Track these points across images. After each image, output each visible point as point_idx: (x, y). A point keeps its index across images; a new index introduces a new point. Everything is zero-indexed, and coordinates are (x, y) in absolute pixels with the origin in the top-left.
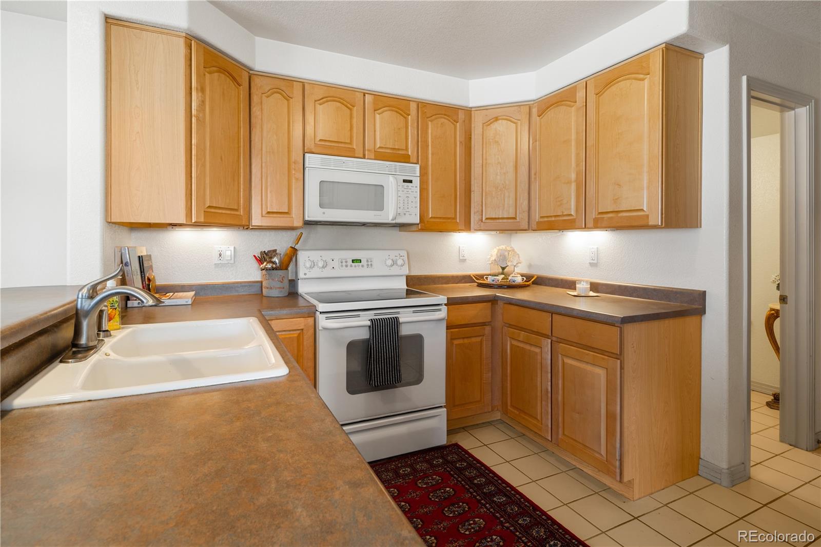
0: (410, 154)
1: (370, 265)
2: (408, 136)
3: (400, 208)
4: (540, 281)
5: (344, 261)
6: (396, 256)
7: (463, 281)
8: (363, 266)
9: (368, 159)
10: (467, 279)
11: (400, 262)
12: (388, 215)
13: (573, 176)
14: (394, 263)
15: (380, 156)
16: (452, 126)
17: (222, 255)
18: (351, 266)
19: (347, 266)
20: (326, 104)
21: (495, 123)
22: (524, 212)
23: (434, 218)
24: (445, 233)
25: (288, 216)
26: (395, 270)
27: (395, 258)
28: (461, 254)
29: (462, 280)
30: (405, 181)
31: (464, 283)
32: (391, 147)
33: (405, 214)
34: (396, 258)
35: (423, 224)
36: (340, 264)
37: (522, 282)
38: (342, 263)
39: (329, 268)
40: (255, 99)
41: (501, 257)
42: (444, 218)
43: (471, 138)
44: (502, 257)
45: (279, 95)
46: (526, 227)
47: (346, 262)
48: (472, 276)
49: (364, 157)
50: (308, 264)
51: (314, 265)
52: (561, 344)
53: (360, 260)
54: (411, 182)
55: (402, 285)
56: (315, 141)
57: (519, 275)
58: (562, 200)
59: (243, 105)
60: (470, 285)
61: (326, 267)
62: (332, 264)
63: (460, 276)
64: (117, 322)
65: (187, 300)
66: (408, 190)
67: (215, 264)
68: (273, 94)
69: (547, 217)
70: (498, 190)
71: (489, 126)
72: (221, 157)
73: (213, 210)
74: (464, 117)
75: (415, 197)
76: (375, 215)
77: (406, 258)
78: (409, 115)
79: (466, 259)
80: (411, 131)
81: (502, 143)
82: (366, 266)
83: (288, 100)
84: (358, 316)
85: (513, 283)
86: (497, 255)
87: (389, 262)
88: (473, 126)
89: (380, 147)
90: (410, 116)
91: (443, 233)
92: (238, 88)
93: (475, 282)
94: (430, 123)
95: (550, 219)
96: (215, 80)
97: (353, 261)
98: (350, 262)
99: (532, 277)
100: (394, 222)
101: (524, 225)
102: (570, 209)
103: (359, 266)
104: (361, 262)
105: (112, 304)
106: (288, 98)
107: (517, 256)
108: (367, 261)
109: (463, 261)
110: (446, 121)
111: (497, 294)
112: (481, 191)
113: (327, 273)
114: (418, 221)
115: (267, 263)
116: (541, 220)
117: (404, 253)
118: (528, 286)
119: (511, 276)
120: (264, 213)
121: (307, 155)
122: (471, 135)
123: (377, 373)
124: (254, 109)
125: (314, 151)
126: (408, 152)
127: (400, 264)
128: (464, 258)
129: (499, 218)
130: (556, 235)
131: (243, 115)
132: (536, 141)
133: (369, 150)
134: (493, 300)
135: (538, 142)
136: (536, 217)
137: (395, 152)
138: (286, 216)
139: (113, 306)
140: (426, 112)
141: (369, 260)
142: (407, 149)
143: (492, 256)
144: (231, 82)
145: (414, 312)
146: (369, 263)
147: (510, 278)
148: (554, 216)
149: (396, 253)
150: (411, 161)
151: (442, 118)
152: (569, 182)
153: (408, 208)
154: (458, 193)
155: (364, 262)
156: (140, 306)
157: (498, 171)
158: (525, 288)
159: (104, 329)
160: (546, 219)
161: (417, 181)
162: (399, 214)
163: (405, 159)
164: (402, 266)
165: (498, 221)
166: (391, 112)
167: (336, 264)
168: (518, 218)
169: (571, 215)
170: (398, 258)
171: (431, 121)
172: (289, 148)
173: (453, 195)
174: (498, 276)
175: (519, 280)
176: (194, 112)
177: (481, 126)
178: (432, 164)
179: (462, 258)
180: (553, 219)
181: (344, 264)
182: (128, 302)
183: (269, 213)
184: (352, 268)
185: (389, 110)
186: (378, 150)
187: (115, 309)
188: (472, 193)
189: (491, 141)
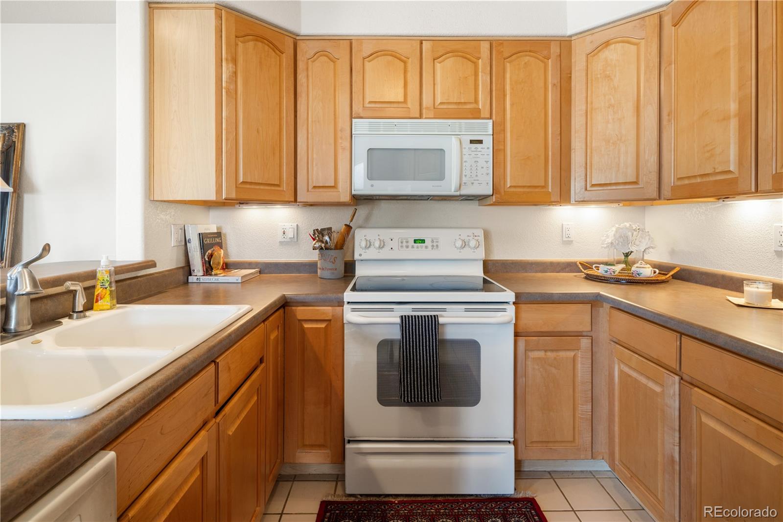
0: (480, 108)
1: (435, 247)
2: (479, 85)
3: (466, 176)
4: (685, 276)
5: (404, 241)
6: (468, 236)
7: (567, 269)
8: (426, 247)
9: (426, 118)
10: (570, 267)
11: (473, 243)
12: (450, 186)
13: (733, 107)
14: (465, 244)
15: (441, 113)
16: (542, 65)
17: (286, 233)
18: (413, 247)
19: (407, 247)
20: (376, 59)
21: (605, 49)
22: (650, 172)
23: (515, 187)
24: (541, 207)
25: (335, 190)
26: (467, 253)
27: (467, 239)
28: (564, 234)
29: (565, 268)
30: (472, 142)
31: (568, 272)
32: (455, 101)
33: (473, 183)
34: (469, 238)
35: (498, 196)
36: (400, 244)
37: (652, 275)
38: (402, 243)
39: (387, 249)
40: (301, 65)
41: (621, 240)
42: (529, 187)
43: (571, 77)
44: (623, 238)
45: (324, 57)
46: (655, 194)
47: (407, 242)
48: (578, 263)
49: (421, 117)
50: (363, 244)
51: (370, 245)
52: (696, 389)
53: (424, 240)
54: (480, 142)
55: (477, 271)
56: (363, 104)
57: (649, 266)
58: (714, 148)
59: (287, 74)
60: (575, 276)
61: (383, 247)
62: (390, 244)
63: (563, 263)
64: (107, 302)
65: (237, 278)
66: (476, 153)
67: (280, 242)
68: (318, 57)
69: (689, 178)
70: (611, 144)
71: (596, 57)
72: (258, 129)
73: (248, 186)
74: (558, 51)
75: (487, 162)
76: (433, 186)
77: (482, 239)
78: (479, 58)
79: (572, 241)
80: (483, 78)
81: (615, 76)
82: (430, 247)
83: (334, 62)
84: (392, 310)
85: (638, 278)
86: (614, 235)
87: (459, 243)
88: (573, 60)
89: (441, 103)
90: (480, 60)
91: (538, 207)
92: (279, 56)
93: (581, 272)
94: (508, 65)
95: (693, 181)
96: (248, 50)
97: (415, 241)
98: (412, 243)
99: (673, 268)
100: (458, 193)
101: (653, 192)
102: (729, 161)
103: (422, 247)
104: (424, 243)
105: (103, 283)
106: (333, 60)
107: (647, 238)
108: (433, 241)
109: (568, 243)
110: (532, 59)
111: (601, 293)
112: (584, 147)
113: (385, 254)
114: (489, 191)
115: (317, 242)
116: (679, 183)
117: (481, 233)
118: (663, 282)
119: (635, 266)
120: (310, 188)
121: (354, 120)
122: (571, 74)
123: (407, 385)
124: (299, 77)
125: (362, 115)
126: (479, 105)
127: (473, 246)
128: (569, 239)
129: (610, 184)
130: (713, 206)
131: (286, 83)
132: (670, 64)
133: (427, 108)
134: (595, 301)
135: (673, 66)
136: (669, 178)
137: (460, 107)
138: (332, 190)
139: (103, 285)
140: (503, 51)
141: (435, 240)
142: (476, 101)
143: (608, 236)
144: (271, 50)
145: (467, 310)
146: (435, 244)
147: (633, 269)
148: (698, 175)
149: (469, 232)
150: (482, 116)
151: (526, 56)
152: (726, 118)
153: (477, 176)
154: (550, 153)
155: (428, 242)
156: (198, 281)
157: (610, 117)
158: (658, 286)
159: (77, 311)
160: (686, 182)
161: (488, 142)
162: (465, 183)
163: (475, 114)
164: (476, 247)
165: (609, 188)
166: (456, 58)
167: (395, 244)
168: (640, 183)
169: (730, 172)
170: (471, 238)
171: (510, 62)
172: (335, 115)
173: (543, 157)
174: (614, 265)
175: (647, 272)
176: (224, 85)
177: (584, 59)
178: (511, 118)
179: (567, 239)
180: (699, 180)
181: (405, 244)
182: (189, 277)
183: (315, 187)
184: (413, 249)
185: (453, 56)
186: (439, 107)
187: (106, 288)
188: (573, 151)
189: (599, 76)
